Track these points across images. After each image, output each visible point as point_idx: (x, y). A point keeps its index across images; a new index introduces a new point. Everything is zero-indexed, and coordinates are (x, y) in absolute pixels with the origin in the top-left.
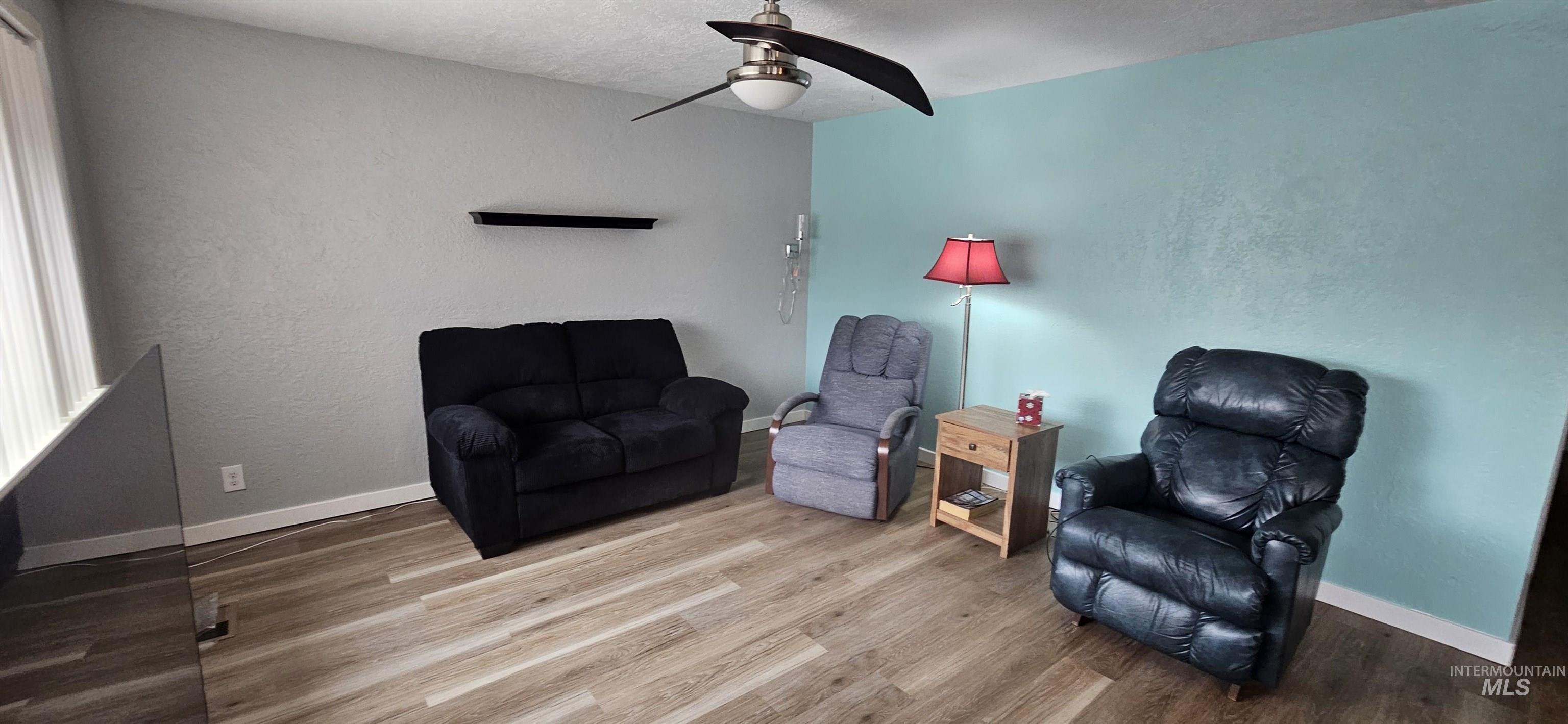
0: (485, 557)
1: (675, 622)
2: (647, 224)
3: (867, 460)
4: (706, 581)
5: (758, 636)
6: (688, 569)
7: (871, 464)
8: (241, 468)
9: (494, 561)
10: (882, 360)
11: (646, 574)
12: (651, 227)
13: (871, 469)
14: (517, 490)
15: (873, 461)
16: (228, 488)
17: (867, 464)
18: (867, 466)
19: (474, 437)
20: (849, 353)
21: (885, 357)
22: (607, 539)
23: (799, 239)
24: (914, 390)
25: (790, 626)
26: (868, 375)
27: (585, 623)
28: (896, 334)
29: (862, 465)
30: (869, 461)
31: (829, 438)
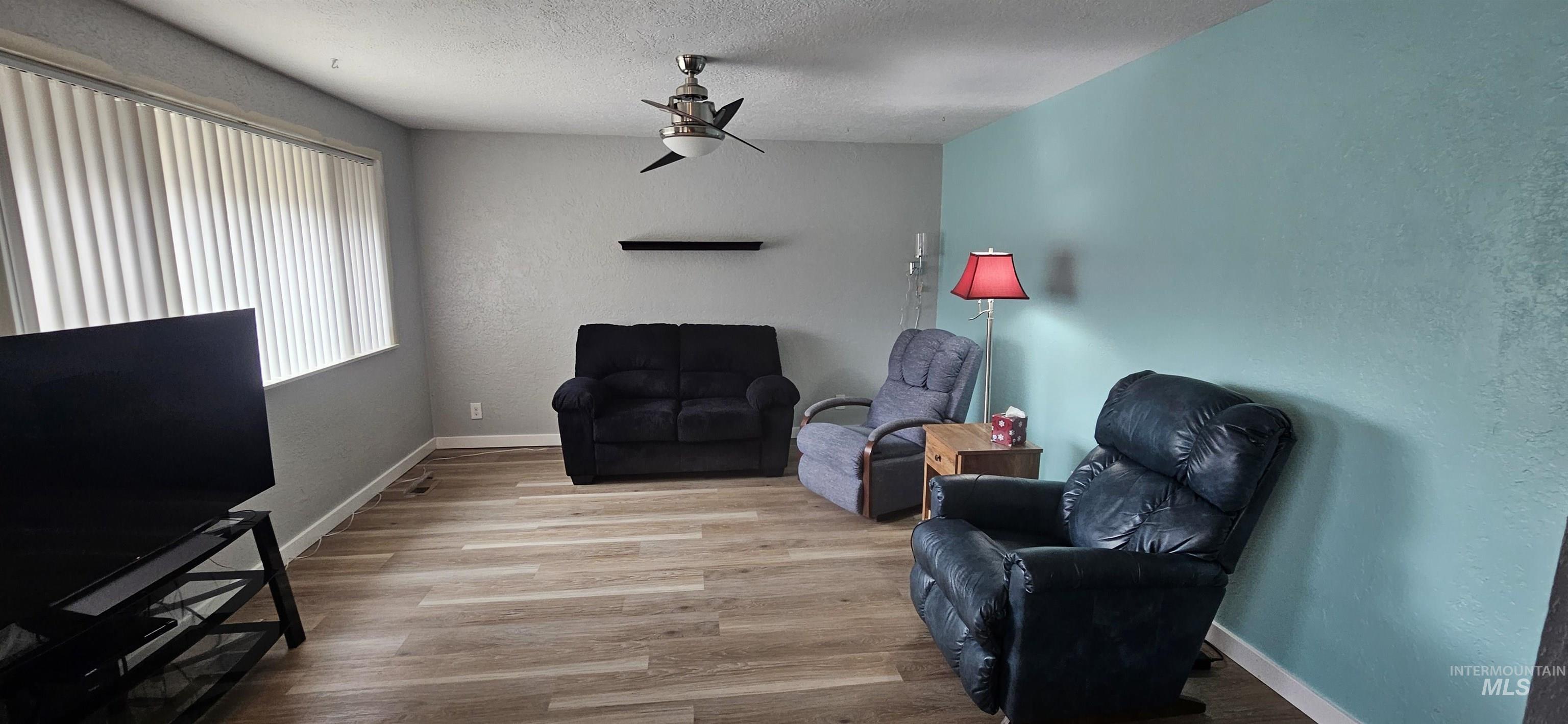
0: (575, 484)
1: (635, 545)
2: (755, 246)
3: (852, 458)
4: (685, 528)
5: (672, 568)
6: (683, 519)
7: (855, 462)
8: (480, 406)
9: (579, 487)
10: (922, 372)
11: (653, 515)
12: (758, 249)
13: (855, 467)
14: (594, 439)
15: (856, 460)
16: (474, 417)
17: (852, 461)
18: (852, 464)
19: (565, 397)
20: (900, 363)
21: (925, 369)
22: (657, 489)
23: (918, 257)
24: (948, 403)
25: (700, 568)
26: (914, 386)
27: (583, 531)
28: (939, 348)
29: (849, 462)
30: (854, 459)
31: (835, 435)
